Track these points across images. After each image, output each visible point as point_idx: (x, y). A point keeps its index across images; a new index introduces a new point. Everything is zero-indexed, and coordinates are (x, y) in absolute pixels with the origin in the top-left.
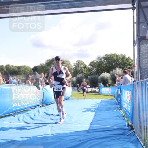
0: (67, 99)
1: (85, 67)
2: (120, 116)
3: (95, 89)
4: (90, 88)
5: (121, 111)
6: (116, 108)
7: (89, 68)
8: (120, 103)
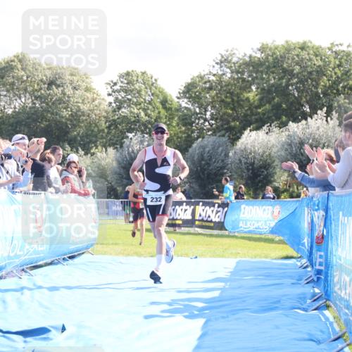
0: (72, 258)
1: (164, 102)
2: (319, 336)
3: (209, 210)
4: (184, 207)
5: (327, 312)
6: (302, 298)
7: (179, 109)
8: (321, 276)
